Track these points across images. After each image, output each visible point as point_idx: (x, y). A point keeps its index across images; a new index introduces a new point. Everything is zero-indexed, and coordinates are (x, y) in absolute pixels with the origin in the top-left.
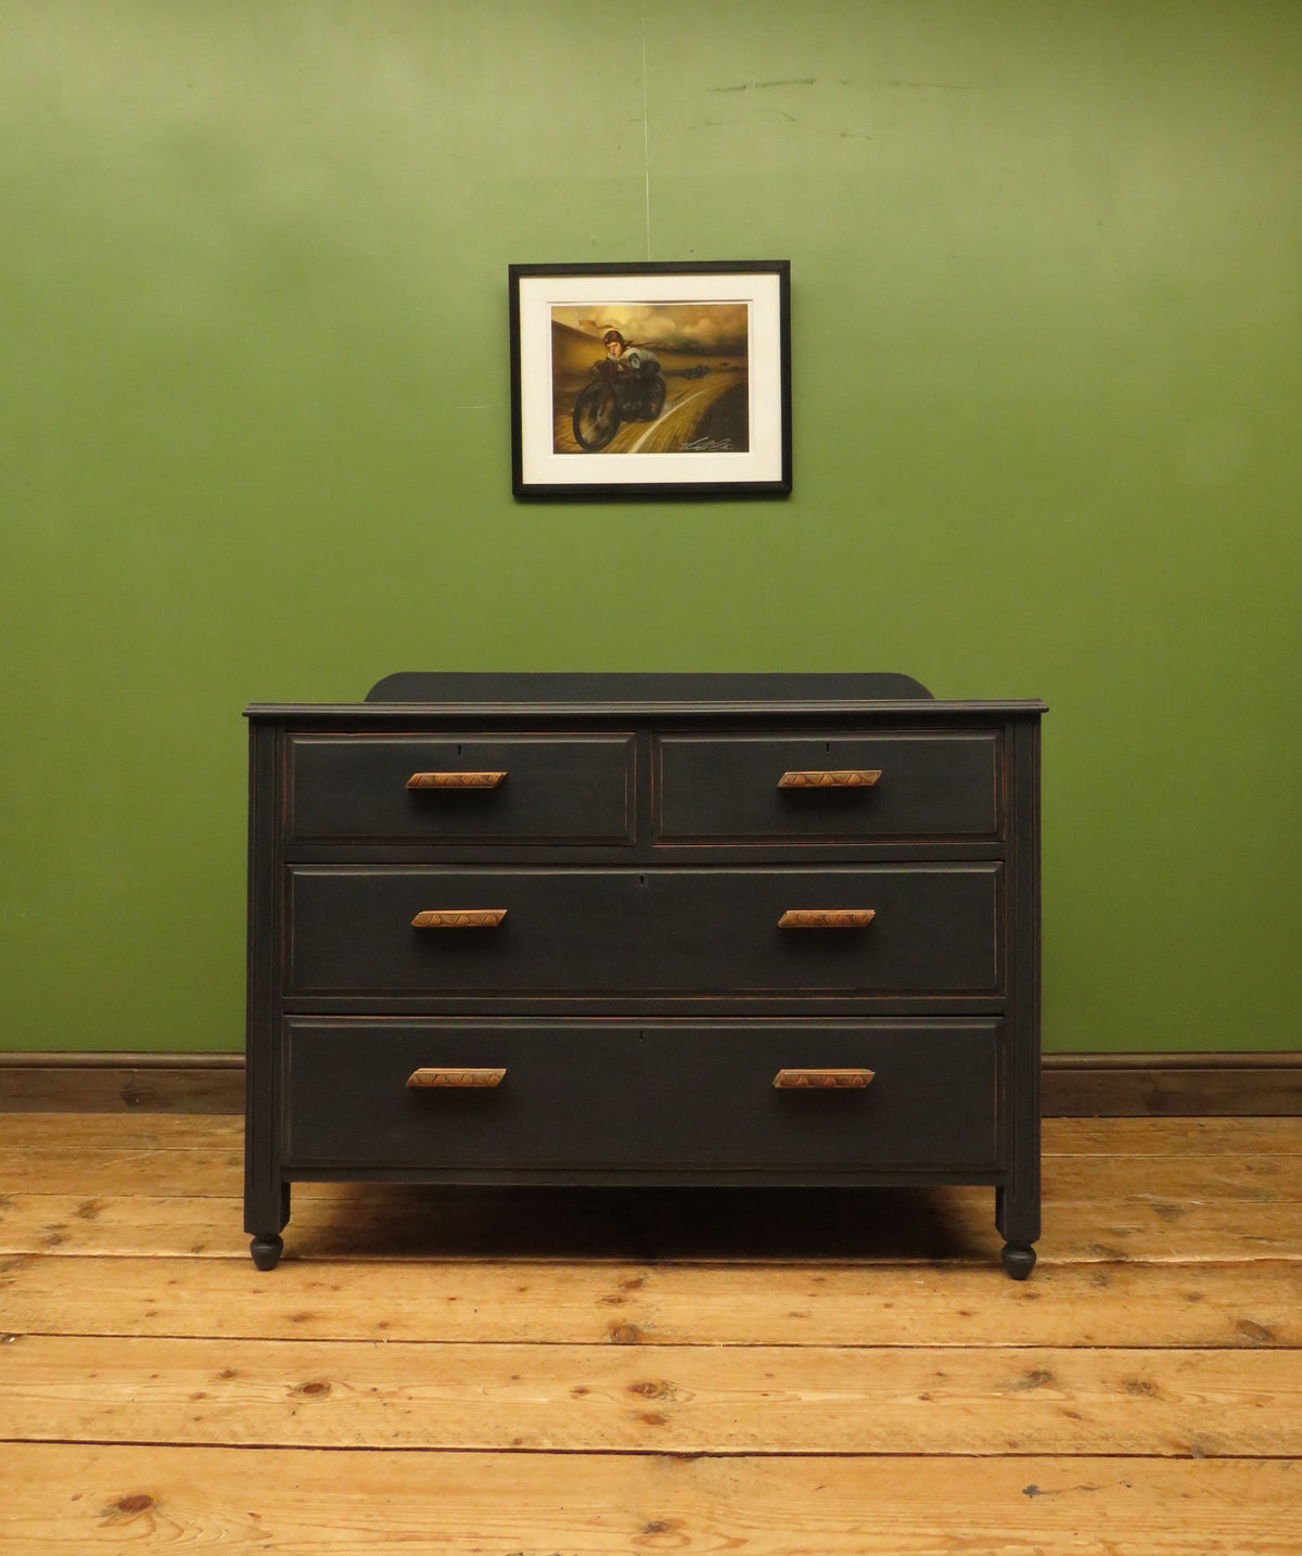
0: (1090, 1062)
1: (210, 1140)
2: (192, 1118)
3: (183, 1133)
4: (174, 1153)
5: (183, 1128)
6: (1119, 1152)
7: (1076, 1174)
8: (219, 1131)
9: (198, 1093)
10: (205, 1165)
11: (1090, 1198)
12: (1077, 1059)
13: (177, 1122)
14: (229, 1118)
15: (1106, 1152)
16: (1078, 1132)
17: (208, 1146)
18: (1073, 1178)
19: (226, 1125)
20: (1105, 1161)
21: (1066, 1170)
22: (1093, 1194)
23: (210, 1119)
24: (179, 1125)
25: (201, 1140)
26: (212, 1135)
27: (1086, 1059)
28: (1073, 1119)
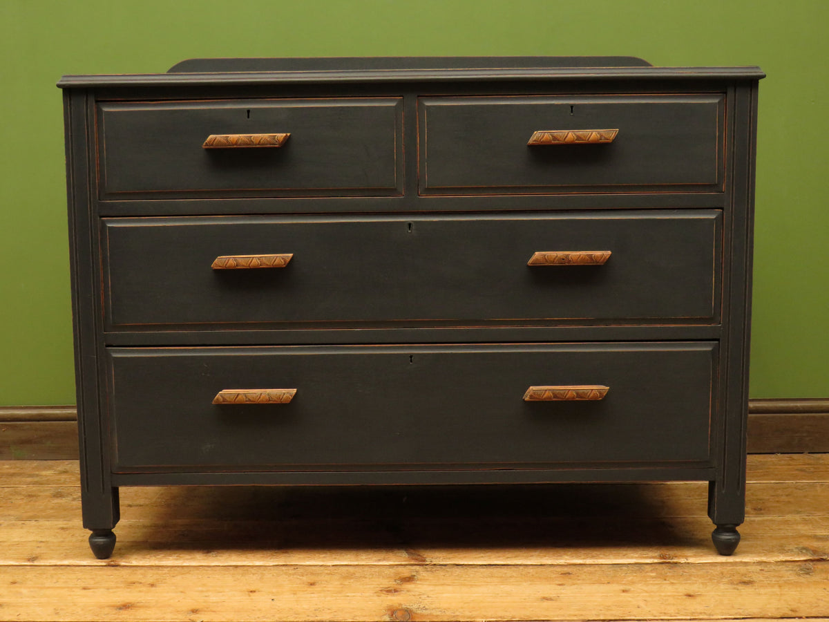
0: (803, 407)
1: (36, 479)
2: (19, 463)
3: (13, 475)
4: (6, 490)
5: (12, 471)
6: (824, 479)
7: (787, 496)
8: (44, 473)
9: (23, 442)
10: (34, 498)
11: (798, 512)
12: (792, 404)
13: (7, 466)
14: (50, 463)
15: (814, 480)
16: (790, 465)
17: (34, 484)
18: (784, 498)
19: (50, 468)
20: (813, 486)
21: (780, 492)
22: (800, 510)
23: (35, 463)
24: (7, 469)
25: (29, 479)
26: (37, 475)
27: (799, 404)
28: (786, 455)
